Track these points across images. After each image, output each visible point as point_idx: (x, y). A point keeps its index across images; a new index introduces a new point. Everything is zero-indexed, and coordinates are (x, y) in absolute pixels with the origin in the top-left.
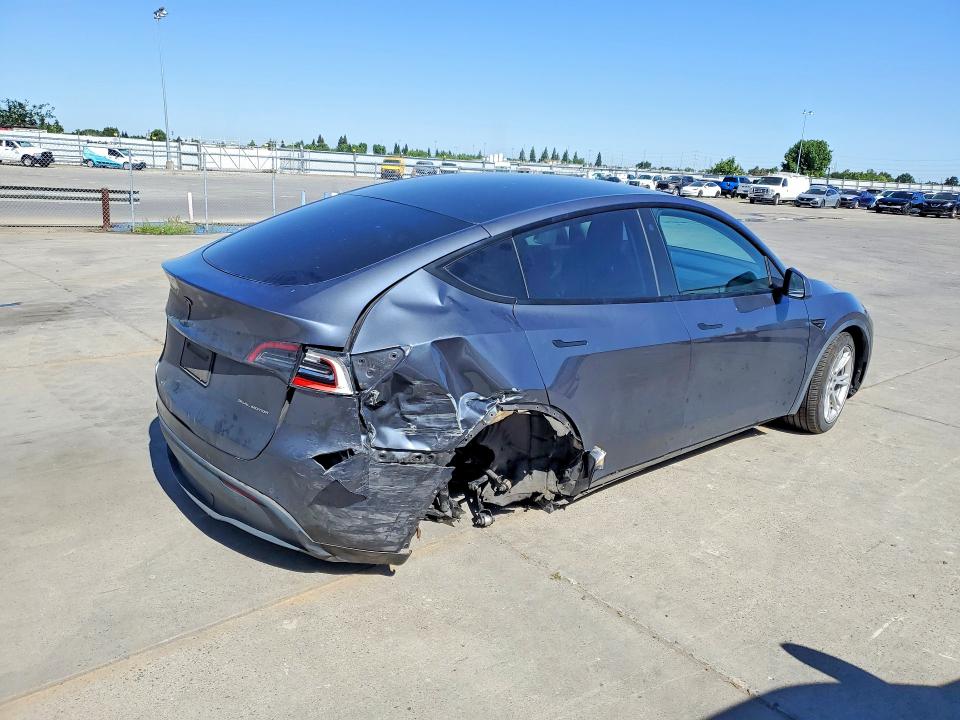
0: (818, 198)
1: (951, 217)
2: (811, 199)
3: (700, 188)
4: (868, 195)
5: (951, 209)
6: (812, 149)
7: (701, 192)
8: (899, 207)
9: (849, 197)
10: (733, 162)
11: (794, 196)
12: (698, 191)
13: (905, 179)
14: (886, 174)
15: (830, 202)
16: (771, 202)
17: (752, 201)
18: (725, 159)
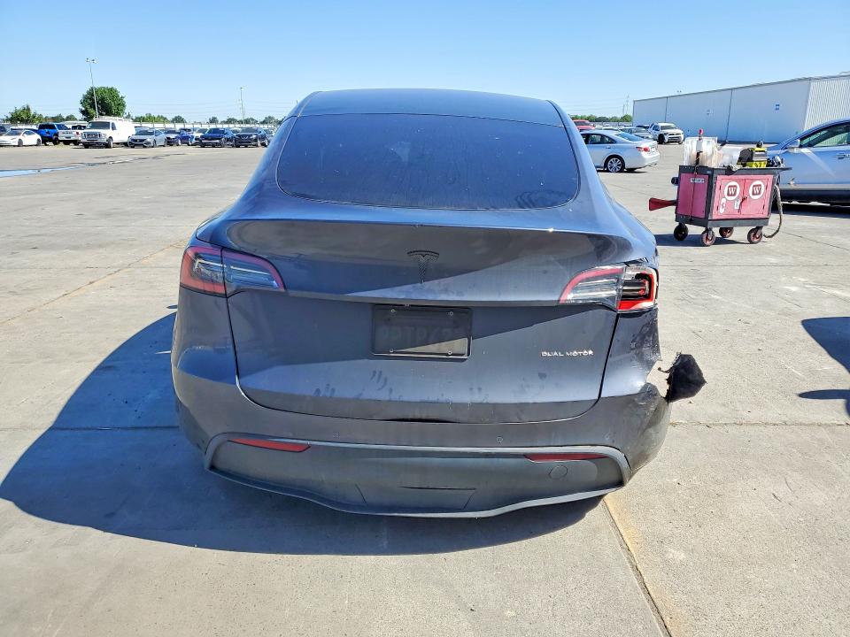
0: (149, 139)
1: (257, 146)
2: (143, 140)
3: (18, 137)
4: (186, 134)
5: (256, 140)
6: (106, 96)
7: (20, 141)
8: (218, 141)
9: (172, 136)
10: (29, 109)
11: (125, 139)
12: (17, 140)
13: (178, 120)
14: (162, 117)
15: (161, 140)
16: (107, 146)
17: (87, 146)
18: (19, 108)
